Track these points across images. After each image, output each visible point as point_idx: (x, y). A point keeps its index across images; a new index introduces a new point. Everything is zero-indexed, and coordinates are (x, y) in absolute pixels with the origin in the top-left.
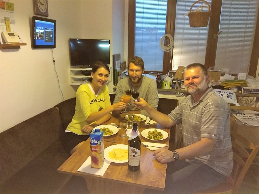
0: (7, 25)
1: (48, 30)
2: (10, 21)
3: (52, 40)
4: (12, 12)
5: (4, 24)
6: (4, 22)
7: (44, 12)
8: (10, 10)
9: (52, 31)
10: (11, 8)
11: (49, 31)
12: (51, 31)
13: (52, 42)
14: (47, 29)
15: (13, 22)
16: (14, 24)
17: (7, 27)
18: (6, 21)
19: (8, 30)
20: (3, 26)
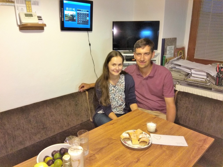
0: (28, 6)
3: (88, 22)
6: (24, 3)
9: (88, 13)
11: (83, 12)
13: (88, 24)
14: (80, 11)
15: (36, 4)
20: (22, 7)
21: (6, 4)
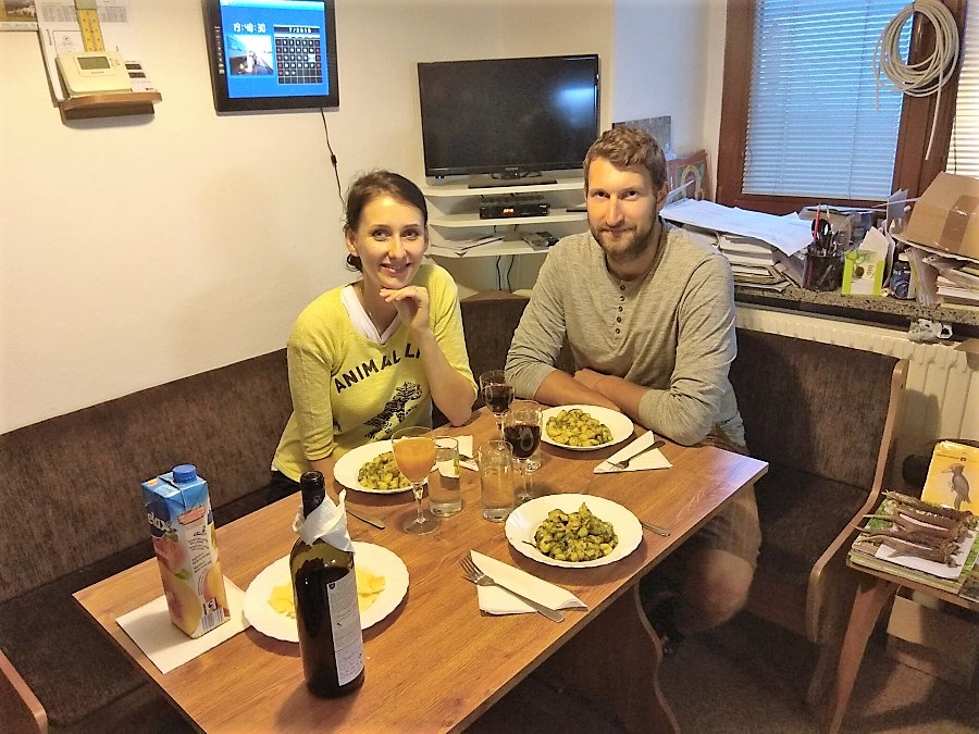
0: (86, 26)
1: (290, 36)
2: (100, 11)
3: (319, 73)
5: (74, 26)
6: (73, 15)
9: (317, 36)
11: (297, 36)
12: (310, 36)
13: (320, 80)
14: (286, 30)
15: (118, 15)
17: (88, 35)
19: (90, 44)
20: (67, 34)
21: (6, 27)
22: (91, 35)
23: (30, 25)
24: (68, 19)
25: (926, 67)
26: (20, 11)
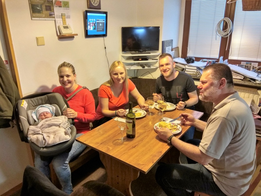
0: (63, 19)
1: (99, 22)
2: (66, 16)
3: (104, 29)
4: (68, 8)
5: (61, 19)
6: (61, 17)
7: (96, 5)
8: (66, 7)
10: (67, 6)
12: (103, 22)
13: (104, 31)
15: (69, 17)
16: (69, 18)
17: (64, 21)
18: (63, 17)
19: (64, 23)
20: (60, 21)
21: (49, 19)
22: (64, 22)
23: (54, 19)
24: (60, 18)
25: (226, 31)
26: (52, 16)
